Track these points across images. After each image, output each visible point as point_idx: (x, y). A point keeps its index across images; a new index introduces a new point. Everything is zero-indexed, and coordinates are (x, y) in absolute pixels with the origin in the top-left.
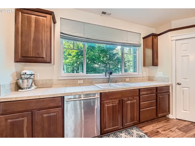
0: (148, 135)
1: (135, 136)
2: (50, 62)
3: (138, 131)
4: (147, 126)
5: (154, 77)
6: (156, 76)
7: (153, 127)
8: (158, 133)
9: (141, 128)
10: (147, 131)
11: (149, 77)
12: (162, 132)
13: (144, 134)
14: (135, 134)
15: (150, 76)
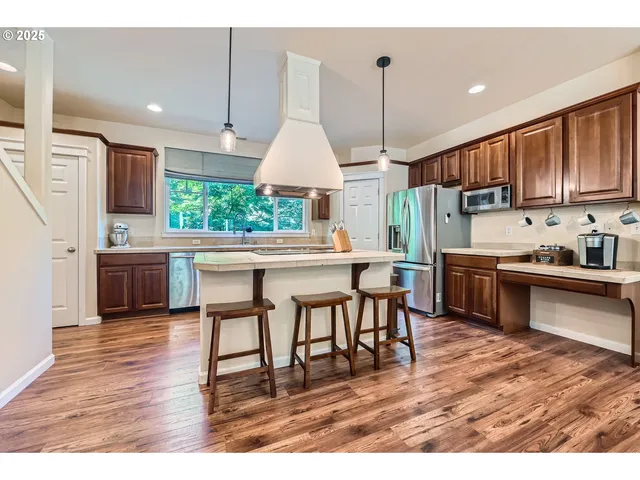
2: (151, 213)
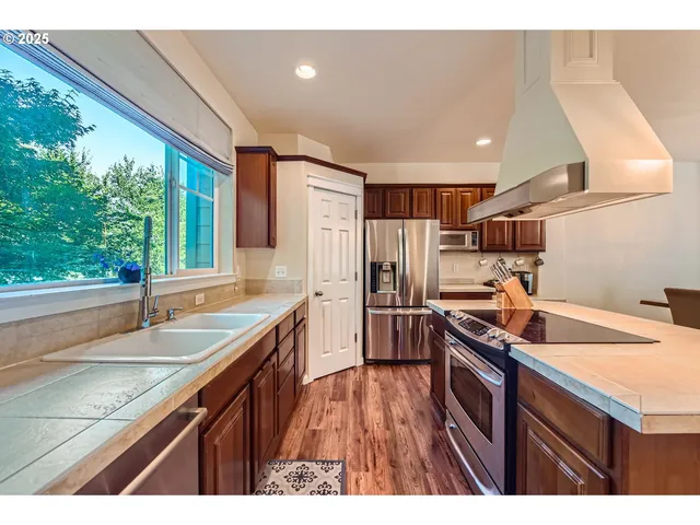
0: (307, 455)
1: (288, 487)
3: (282, 466)
4: (286, 437)
5: (264, 281)
6: (269, 278)
7: (297, 428)
8: (317, 436)
9: (277, 453)
10: (298, 451)
11: (247, 281)
12: (321, 427)
13: (300, 464)
14: (282, 485)
15: (250, 278)
